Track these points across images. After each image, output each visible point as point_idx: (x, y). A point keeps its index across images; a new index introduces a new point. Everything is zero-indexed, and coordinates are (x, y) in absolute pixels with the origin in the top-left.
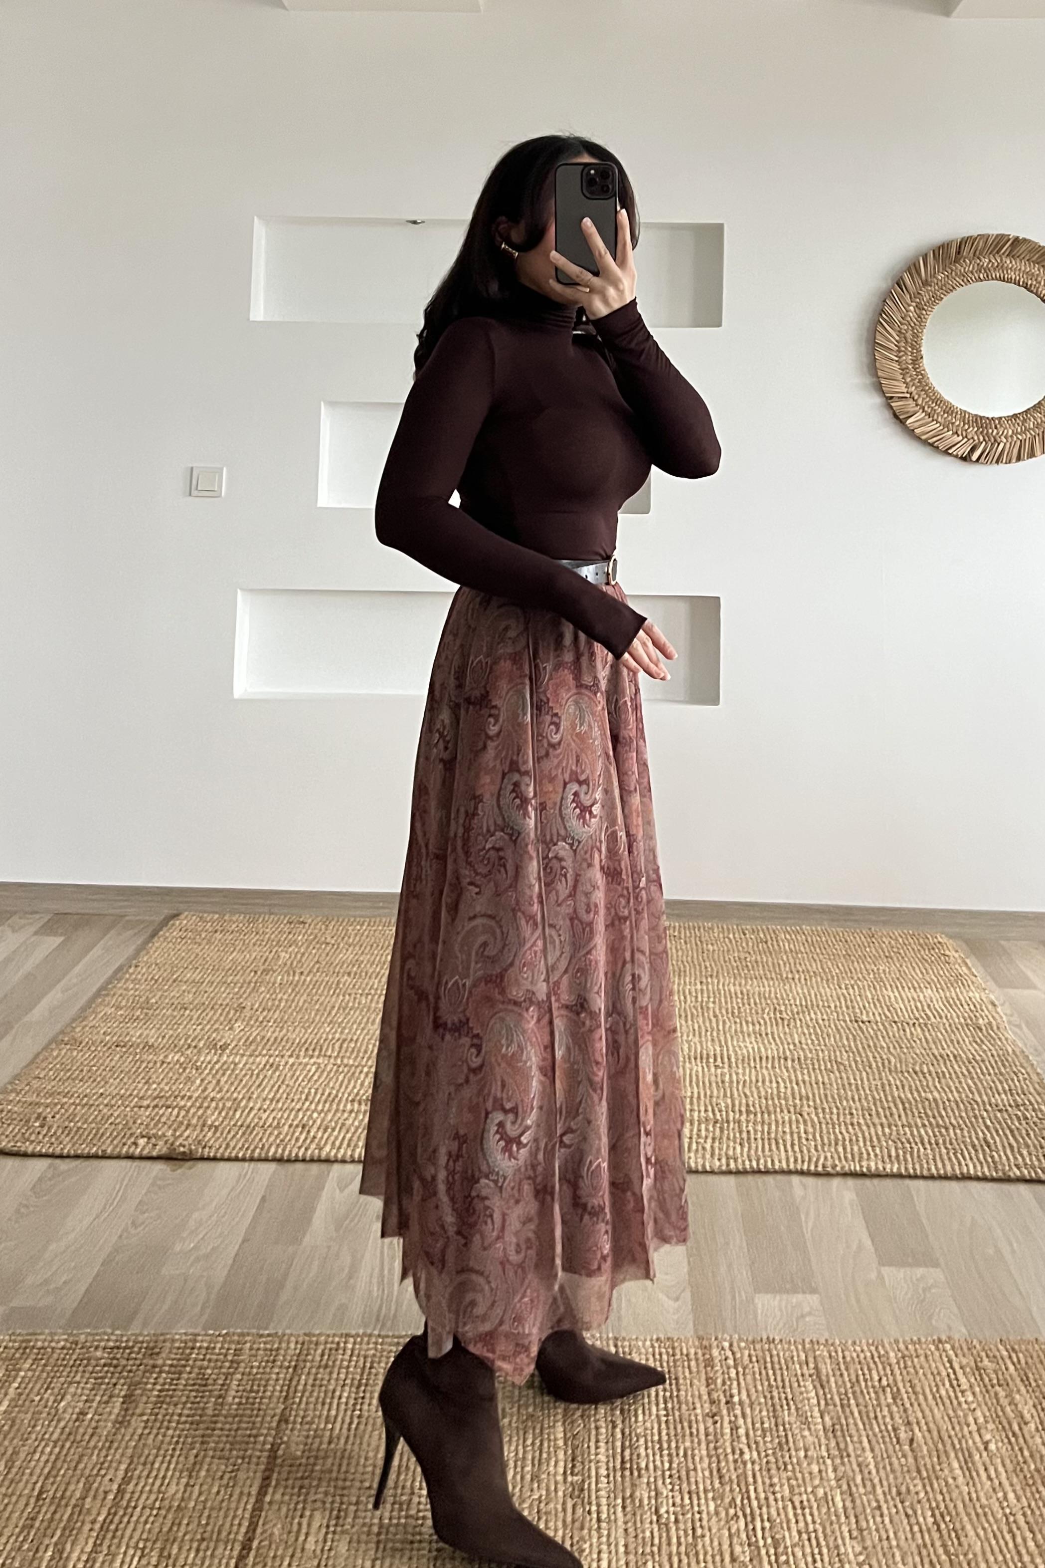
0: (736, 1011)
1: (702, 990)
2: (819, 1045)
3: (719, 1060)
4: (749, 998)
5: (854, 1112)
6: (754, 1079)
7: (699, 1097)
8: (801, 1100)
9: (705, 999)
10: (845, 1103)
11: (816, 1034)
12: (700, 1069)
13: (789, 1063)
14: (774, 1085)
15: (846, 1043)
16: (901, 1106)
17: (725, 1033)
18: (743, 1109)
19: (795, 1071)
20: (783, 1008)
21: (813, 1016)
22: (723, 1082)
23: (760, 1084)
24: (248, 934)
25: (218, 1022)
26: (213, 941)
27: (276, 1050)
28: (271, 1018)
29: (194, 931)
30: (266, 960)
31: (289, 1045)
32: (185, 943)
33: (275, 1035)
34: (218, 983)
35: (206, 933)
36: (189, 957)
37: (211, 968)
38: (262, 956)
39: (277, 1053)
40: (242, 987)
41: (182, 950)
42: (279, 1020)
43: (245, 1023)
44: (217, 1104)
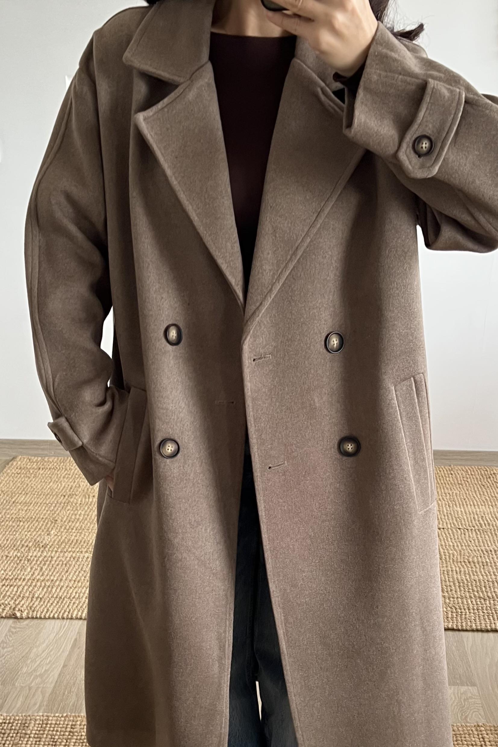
24: (60, 470)
25: (41, 530)
26: (37, 475)
27: (77, 548)
28: (74, 527)
29: (26, 468)
30: (71, 488)
31: (85, 544)
32: (20, 477)
33: (76, 538)
34: (41, 504)
35: (33, 470)
36: (22, 487)
37: (36, 493)
38: (68, 485)
39: (78, 550)
40: (55, 506)
41: (18, 482)
42: (79, 528)
43: (57, 530)
44: (41, 583)
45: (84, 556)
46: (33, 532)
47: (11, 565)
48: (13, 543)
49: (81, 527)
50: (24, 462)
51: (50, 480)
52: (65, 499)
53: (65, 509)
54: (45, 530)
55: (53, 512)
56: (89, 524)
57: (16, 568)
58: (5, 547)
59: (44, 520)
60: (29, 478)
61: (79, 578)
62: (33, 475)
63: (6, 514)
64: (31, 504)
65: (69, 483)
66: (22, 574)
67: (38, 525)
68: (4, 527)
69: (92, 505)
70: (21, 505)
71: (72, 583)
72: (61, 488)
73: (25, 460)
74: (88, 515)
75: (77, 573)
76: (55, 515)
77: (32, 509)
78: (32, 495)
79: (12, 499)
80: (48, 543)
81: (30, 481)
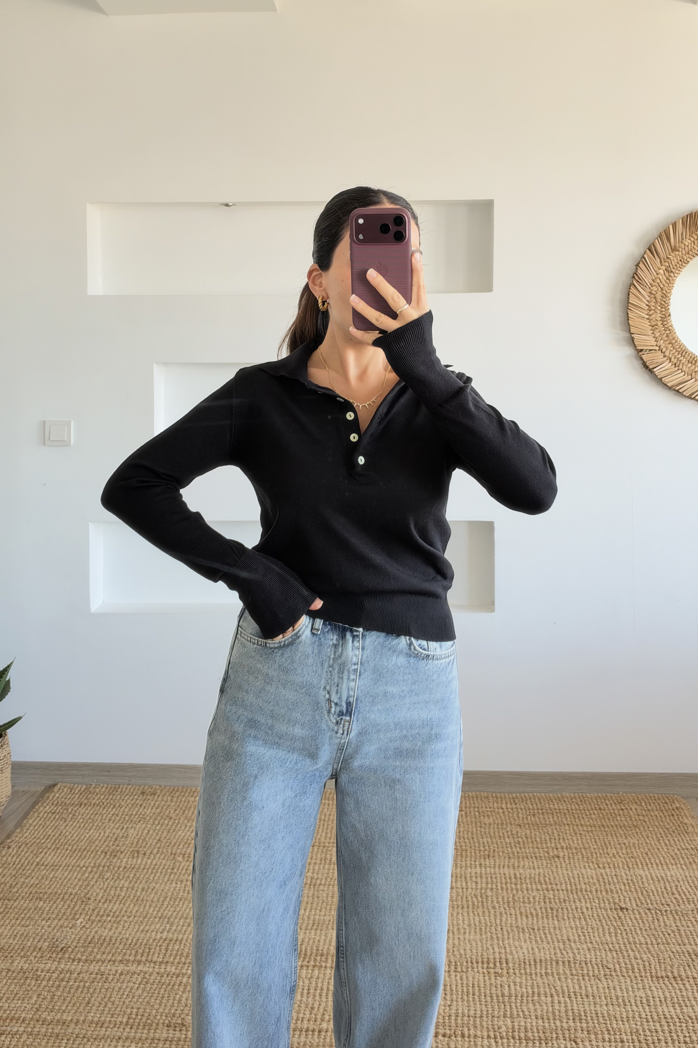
0: (511, 899)
1: (481, 873)
2: (586, 943)
3: (498, 964)
4: (522, 883)
5: (625, 1037)
6: (530, 991)
7: (481, 1017)
8: (574, 1019)
9: (484, 885)
10: (615, 1026)
11: (582, 928)
12: (481, 979)
13: (561, 967)
14: (549, 999)
15: (609, 939)
16: (666, 1028)
17: (502, 929)
18: (522, 1035)
19: (566, 978)
20: (552, 897)
21: (578, 904)
22: (503, 996)
23: (536, 998)
24: (107, 808)
25: (65, 917)
26: (77, 814)
27: (109, 953)
28: (111, 911)
29: (63, 804)
30: (116, 839)
31: (121, 947)
32: (55, 818)
33: (111, 933)
34: (73, 867)
35: (72, 807)
36: (54, 836)
37: (70, 848)
38: (114, 834)
39: (109, 958)
40: (91, 871)
41: (49, 827)
42: (117, 913)
43: (87, 917)
44: (47, 1029)
45: (116, 971)
46: (54, 919)
47: (11, 989)
48: (21, 944)
49: (120, 912)
50: (63, 793)
51: (91, 825)
52: (105, 860)
53: (103, 878)
54: (71, 917)
55: (86, 883)
56: (132, 906)
57: (17, 994)
58: (10, 949)
59: (72, 896)
60: (65, 821)
61: (103, 1018)
62: (71, 816)
63: (24, 886)
64: (60, 866)
65: (114, 830)
66: (23, 1008)
67: (63, 906)
68: (16, 910)
69: (140, 870)
70: (48, 867)
71: (92, 1029)
72: (103, 840)
73: (65, 790)
74: (133, 890)
75: (101, 1008)
76: (89, 888)
77: (60, 877)
78: (64, 851)
79: (37, 857)
80: (69, 943)
81: (66, 826)
